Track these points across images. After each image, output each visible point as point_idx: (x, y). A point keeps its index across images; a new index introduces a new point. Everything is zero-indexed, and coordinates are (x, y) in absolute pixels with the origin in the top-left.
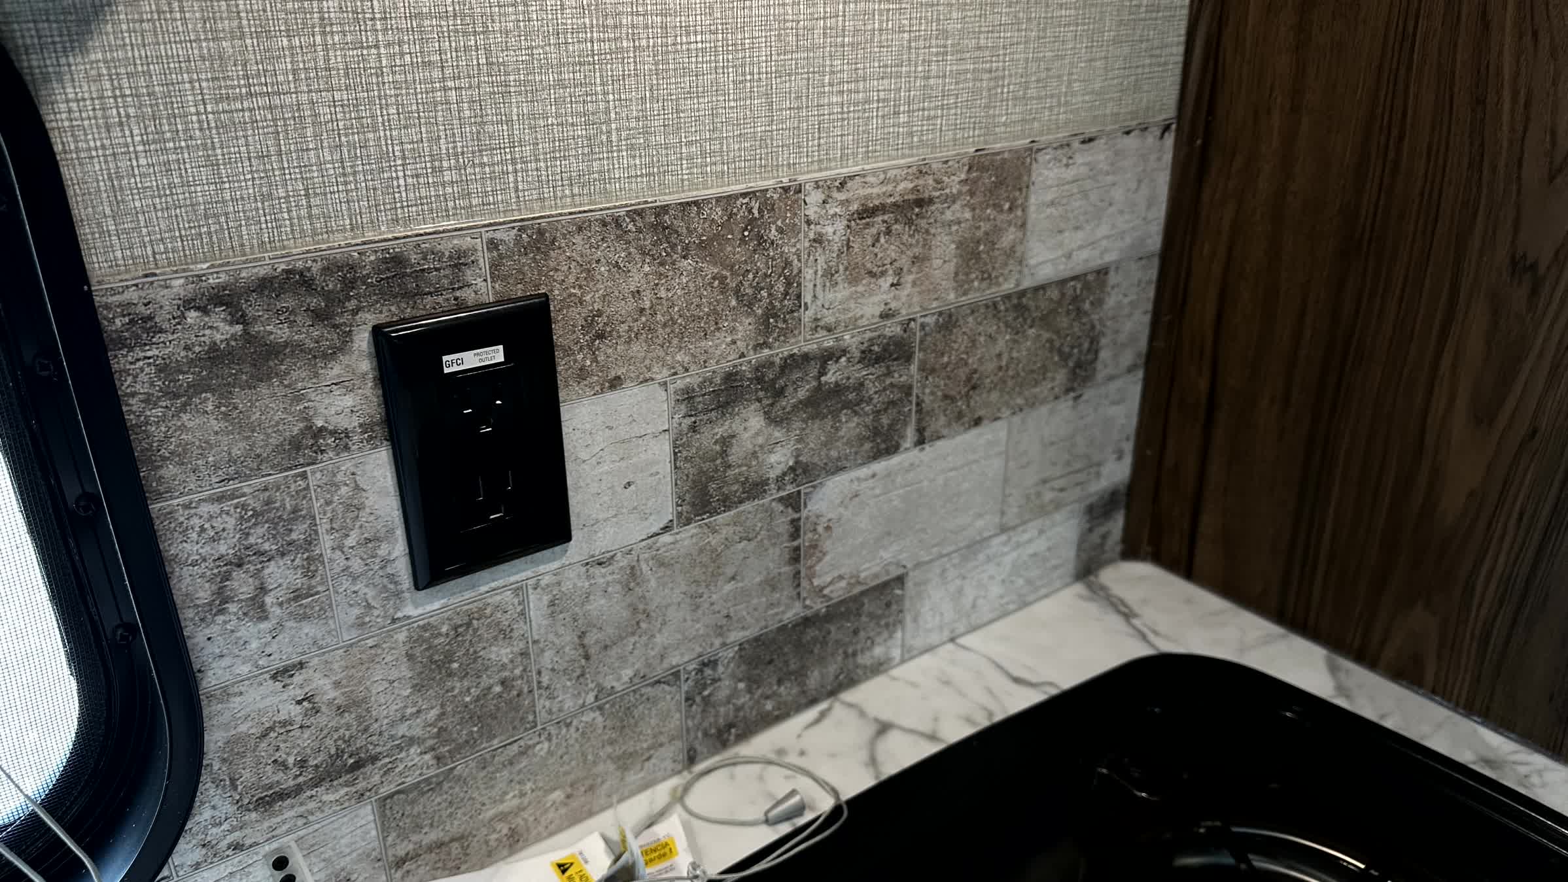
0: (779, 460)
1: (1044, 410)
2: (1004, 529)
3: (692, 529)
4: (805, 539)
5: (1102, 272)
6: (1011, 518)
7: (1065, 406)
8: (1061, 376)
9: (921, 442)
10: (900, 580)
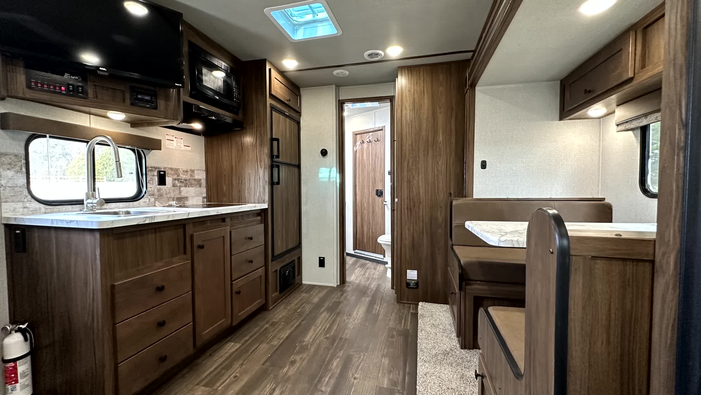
2: (195, 196)
3: (173, 188)
4: (180, 191)
5: (201, 179)
7: (199, 188)
8: (199, 186)
9: (188, 187)
10: (188, 197)
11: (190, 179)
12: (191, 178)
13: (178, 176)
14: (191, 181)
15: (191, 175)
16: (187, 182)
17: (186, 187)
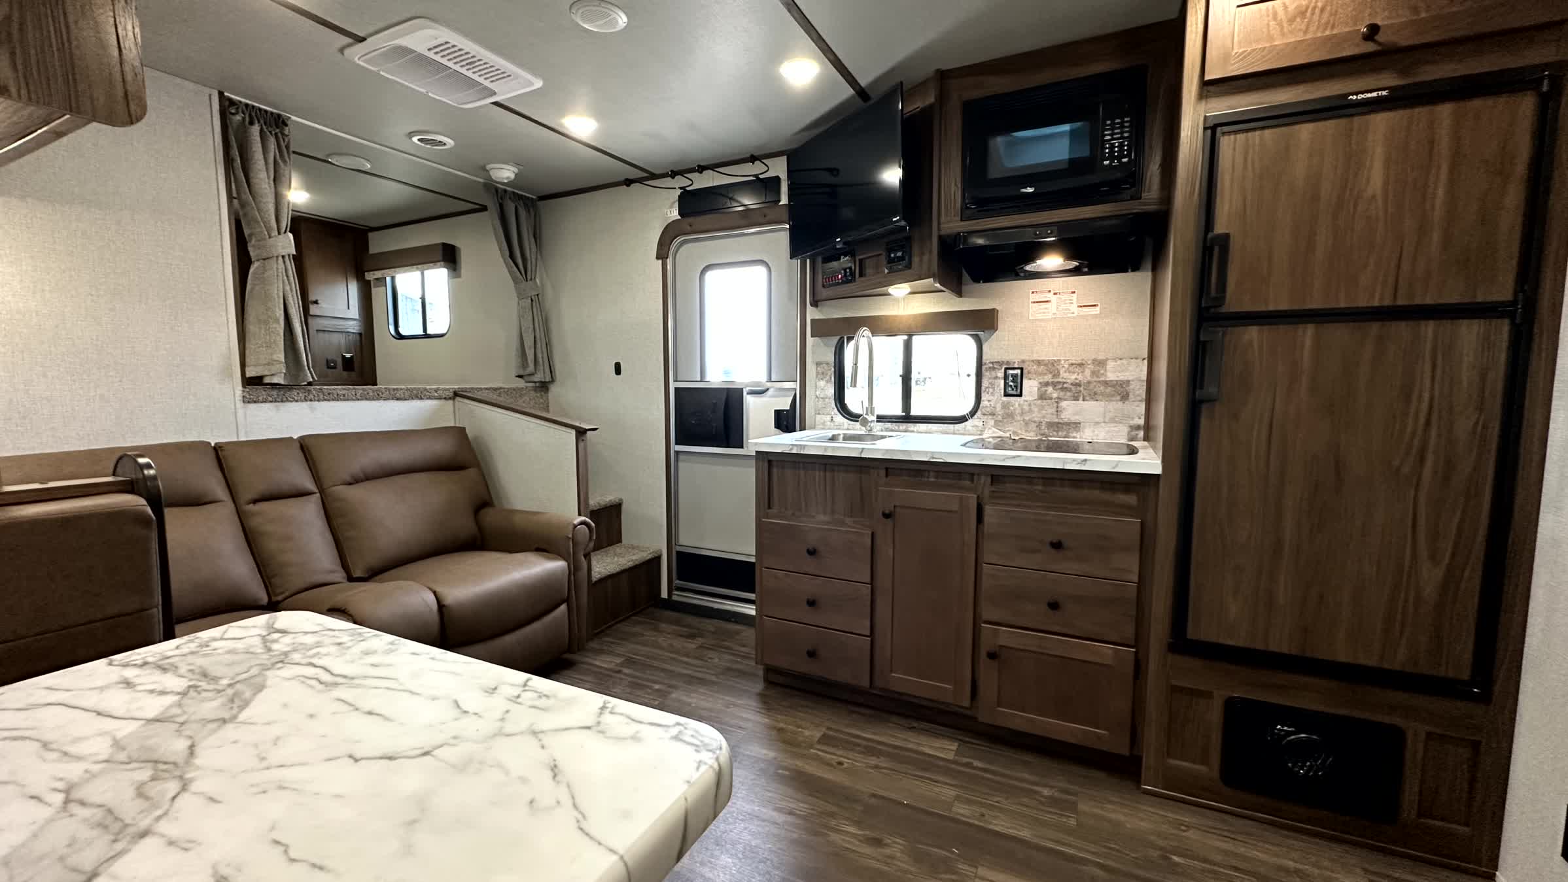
0: (1055, 395)
1: (1114, 403)
2: (1104, 422)
3: (1040, 401)
4: (1059, 409)
5: (1128, 382)
6: (1107, 420)
7: (1120, 403)
8: (1118, 398)
9: (1084, 400)
10: (1080, 423)
11: (1089, 382)
12: (1095, 379)
13: (1054, 376)
14: (1091, 386)
15: (1093, 373)
16: (1078, 388)
17: (1076, 399)
